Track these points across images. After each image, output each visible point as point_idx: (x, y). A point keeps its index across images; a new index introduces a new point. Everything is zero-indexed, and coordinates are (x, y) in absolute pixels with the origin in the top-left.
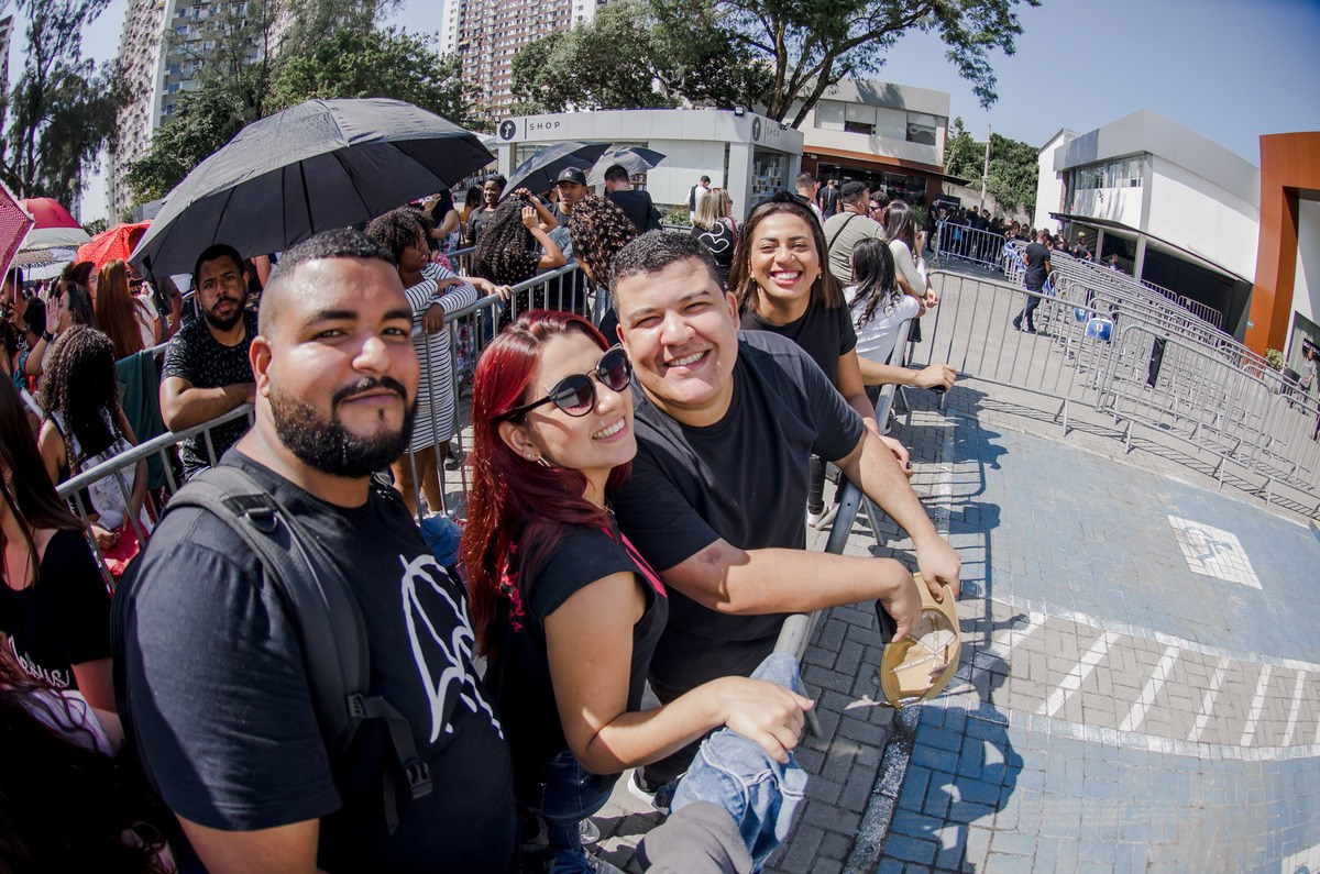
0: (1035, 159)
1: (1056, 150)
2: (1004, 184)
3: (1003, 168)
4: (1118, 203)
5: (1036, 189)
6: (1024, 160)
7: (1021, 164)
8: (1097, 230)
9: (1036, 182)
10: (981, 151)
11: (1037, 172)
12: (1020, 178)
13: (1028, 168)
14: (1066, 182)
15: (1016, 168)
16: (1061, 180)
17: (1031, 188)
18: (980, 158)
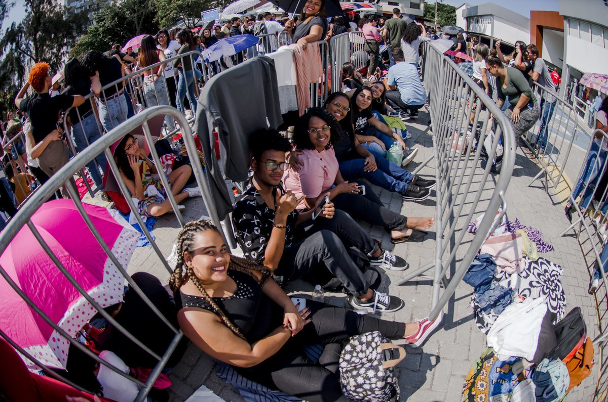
0: (454, 11)
1: (463, 10)
2: (443, 21)
3: (442, 15)
4: (485, 28)
5: (456, 22)
6: (450, 12)
7: (449, 13)
8: (478, 36)
9: (455, 20)
10: (433, 8)
11: (456, 16)
12: (449, 18)
13: (452, 15)
14: (467, 20)
15: (447, 15)
16: (465, 20)
17: (454, 22)
18: (433, 11)
